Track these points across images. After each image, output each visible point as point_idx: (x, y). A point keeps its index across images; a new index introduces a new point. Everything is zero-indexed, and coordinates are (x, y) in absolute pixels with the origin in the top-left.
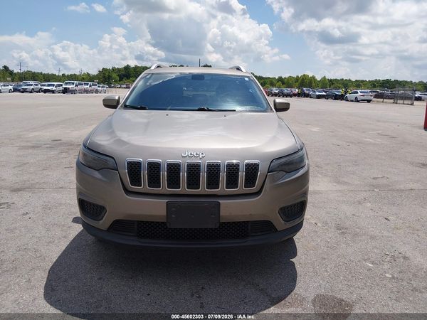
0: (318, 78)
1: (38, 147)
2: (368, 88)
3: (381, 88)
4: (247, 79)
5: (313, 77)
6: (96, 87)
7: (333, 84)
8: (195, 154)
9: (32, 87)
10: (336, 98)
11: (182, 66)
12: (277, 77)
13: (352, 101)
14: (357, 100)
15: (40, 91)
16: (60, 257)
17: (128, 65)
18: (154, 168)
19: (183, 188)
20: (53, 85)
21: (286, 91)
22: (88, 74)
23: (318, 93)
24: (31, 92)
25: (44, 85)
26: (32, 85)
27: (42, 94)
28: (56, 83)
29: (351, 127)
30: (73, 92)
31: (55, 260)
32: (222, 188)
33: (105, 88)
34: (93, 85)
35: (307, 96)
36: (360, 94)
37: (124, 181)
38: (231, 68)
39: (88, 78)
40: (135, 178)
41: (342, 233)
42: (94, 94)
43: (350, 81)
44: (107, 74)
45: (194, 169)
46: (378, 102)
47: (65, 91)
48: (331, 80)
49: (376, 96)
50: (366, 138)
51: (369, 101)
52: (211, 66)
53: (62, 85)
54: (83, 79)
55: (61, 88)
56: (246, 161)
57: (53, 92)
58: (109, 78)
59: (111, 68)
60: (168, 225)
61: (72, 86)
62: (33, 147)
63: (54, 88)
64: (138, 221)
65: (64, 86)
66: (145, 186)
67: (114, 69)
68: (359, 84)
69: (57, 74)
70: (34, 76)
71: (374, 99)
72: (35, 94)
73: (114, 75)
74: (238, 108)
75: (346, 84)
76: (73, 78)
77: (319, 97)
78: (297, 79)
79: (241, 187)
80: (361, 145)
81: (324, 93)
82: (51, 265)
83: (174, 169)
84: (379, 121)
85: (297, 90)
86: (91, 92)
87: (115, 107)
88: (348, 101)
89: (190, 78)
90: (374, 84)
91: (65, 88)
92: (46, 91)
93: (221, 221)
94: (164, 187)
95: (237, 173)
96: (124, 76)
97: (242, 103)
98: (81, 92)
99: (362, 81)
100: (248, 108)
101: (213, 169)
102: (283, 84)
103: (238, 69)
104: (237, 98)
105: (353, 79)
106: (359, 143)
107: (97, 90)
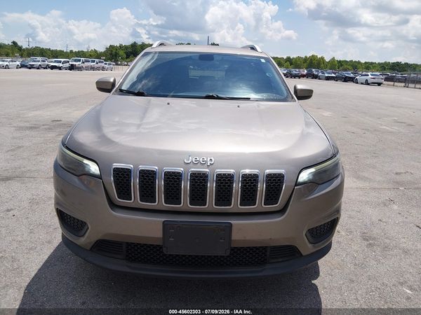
0: (327, 60)
1: (35, 128)
2: (377, 71)
3: (391, 71)
4: (263, 61)
5: (322, 58)
6: (103, 65)
7: (342, 65)
8: (201, 160)
9: (39, 63)
10: (346, 80)
11: (189, 44)
12: (285, 57)
13: (362, 84)
14: (367, 83)
15: (47, 67)
16: (40, 270)
17: (135, 43)
18: (148, 177)
19: (185, 202)
20: (60, 62)
21: (295, 72)
22: (96, 51)
23: (327, 75)
24: (38, 68)
25: (52, 62)
26: (39, 61)
27: (49, 70)
28: (63, 60)
29: (364, 113)
30: (80, 69)
31: (33, 275)
32: (236, 204)
33: (112, 66)
34: (100, 62)
35: (315, 77)
36: (370, 76)
37: (109, 191)
38: (244, 48)
39: (96, 55)
40: (124, 189)
41: (370, 244)
42: (101, 72)
43: (359, 62)
44: (114, 51)
45: (199, 180)
46: (388, 85)
47: (72, 68)
48: (340, 61)
49: (387, 79)
50: (381, 125)
51: (379, 84)
52: (218, 45)
53: (68, 62)
54: (91, 56)
55: (67, 65)
56: (267, 171)
57: (60, 68)
58: (116, 56)
59: (118, 45)
60: (164, 250)
61: (79, 63)
62: (31, 128)
63: (61, 65)
64: (127, 243)
65: (71, 63)
66: (136, 199)
67: (121, 46)
68: (369, 66)
69: (65, 51)
70: (43, 53)
71: (384, 82)
72: (42, 70)
73: (122, 53)
74: (253, 96)
75: (355, 66)
76: (80, 54)
77: (328, 78)
78: (306, 59)
79: (260, 204)
80: (377, 133)
81: (333, 75)
82: (28, 280)
83: (173, 180)
84: (392, 106)
85: (306, 71)
86: (98, 69)
87: (109, 91)
88: (357, 83)
89: (197, 58)
90: (383, 67)
91: (72, 65)
92: (53, 68)
93: (232, 246)
94: (160, 201)
95: (256, 186)
96: (131, 53)
97: (257, 90)
98: (87, 68)
99: (372, 63)
100: (265, 96)
101: (225, 181)
102: (291, 64)
103: (253, 48)
104: (252, 83)
105: (363, 61)
106: (375, 130)
107: (103, 67)
